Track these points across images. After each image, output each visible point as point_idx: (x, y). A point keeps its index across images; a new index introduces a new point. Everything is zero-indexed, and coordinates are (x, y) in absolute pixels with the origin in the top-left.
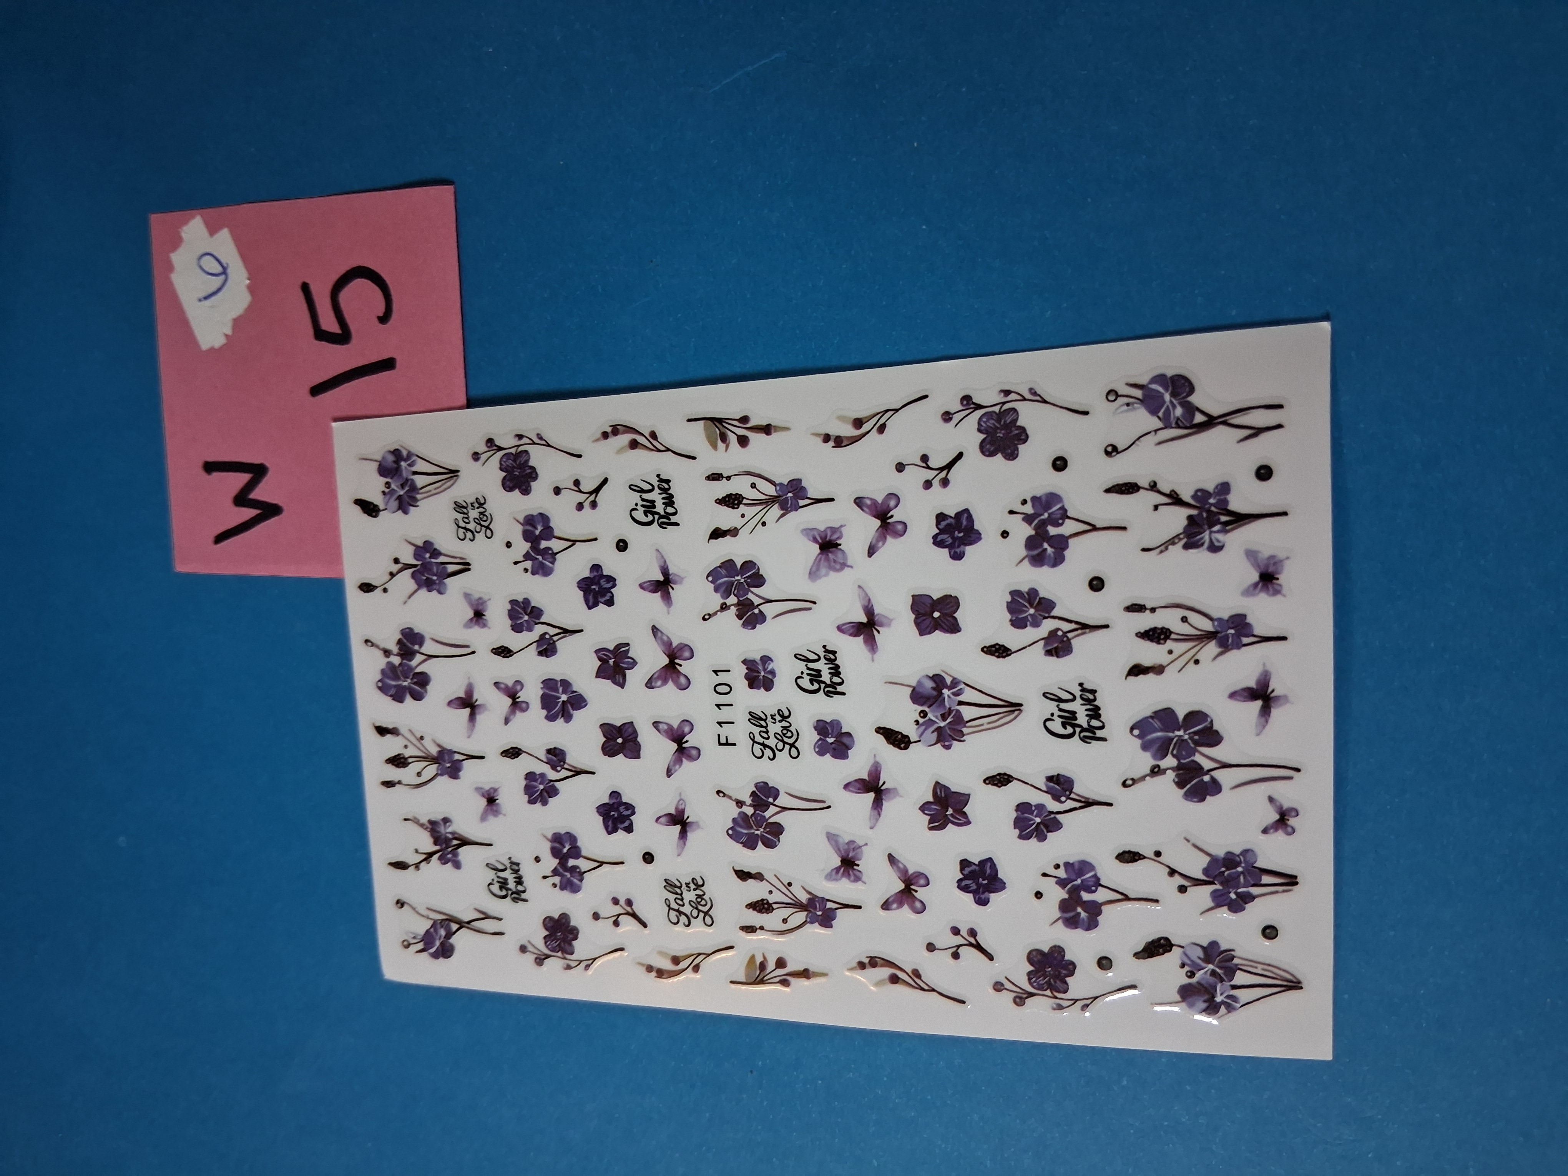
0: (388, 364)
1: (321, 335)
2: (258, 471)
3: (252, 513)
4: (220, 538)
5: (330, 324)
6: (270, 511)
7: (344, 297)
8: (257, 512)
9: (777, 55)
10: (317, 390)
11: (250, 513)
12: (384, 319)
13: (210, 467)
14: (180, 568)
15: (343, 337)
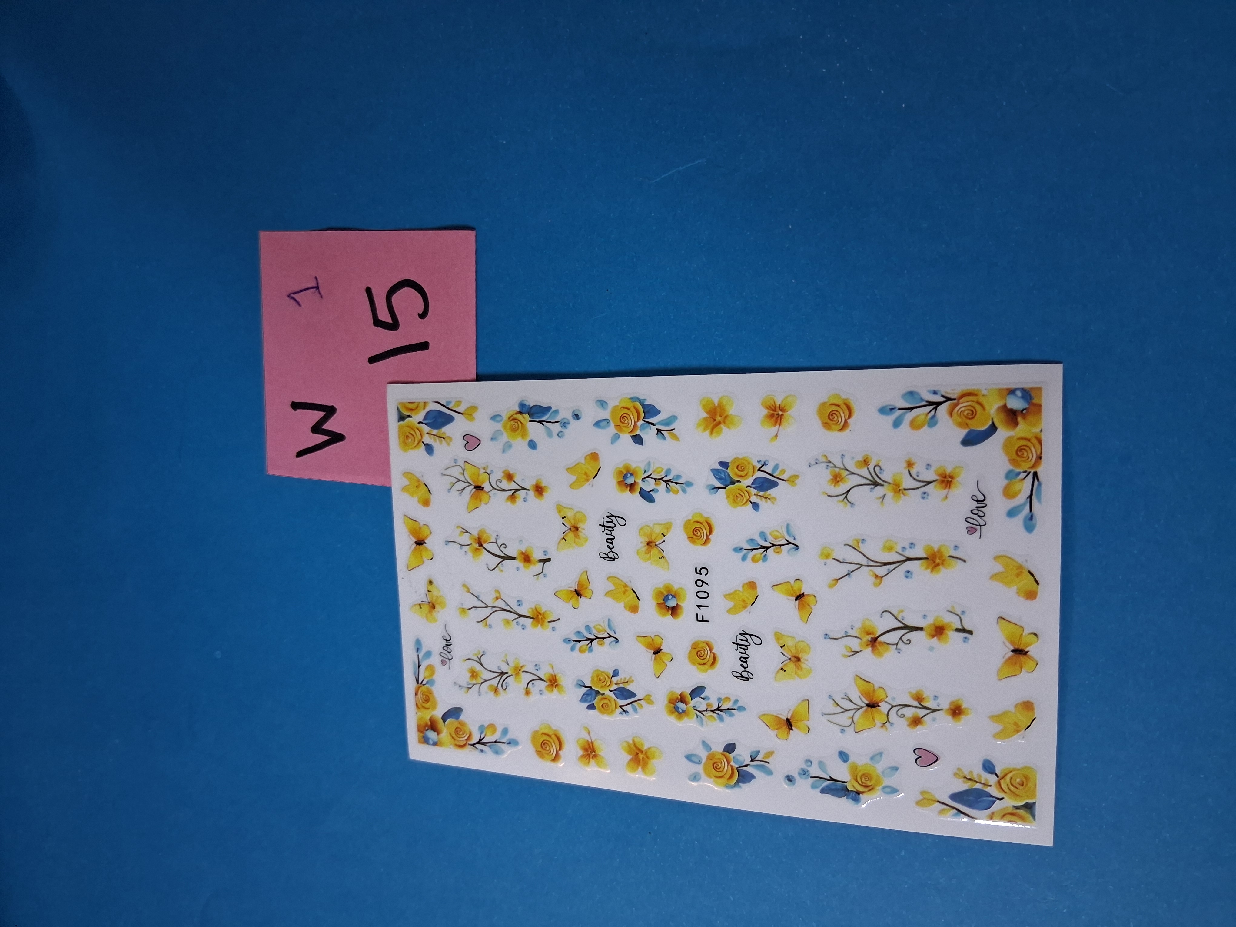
0: (424, 346)
1: (378, 323)
2: (330, 411)
3: (325, 438)
4: (300, 454)
5: (384, 315)
6: (337, 438)
7: (395, 298)
8: (328, 438)
9: (700, 161)
10: (373, 360)
11: (321, 438)
12: (423, 315)
13: (296, 406)
14: (271, 472)
15: (394, 325)
